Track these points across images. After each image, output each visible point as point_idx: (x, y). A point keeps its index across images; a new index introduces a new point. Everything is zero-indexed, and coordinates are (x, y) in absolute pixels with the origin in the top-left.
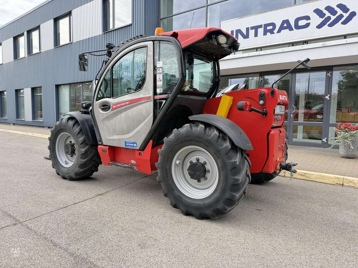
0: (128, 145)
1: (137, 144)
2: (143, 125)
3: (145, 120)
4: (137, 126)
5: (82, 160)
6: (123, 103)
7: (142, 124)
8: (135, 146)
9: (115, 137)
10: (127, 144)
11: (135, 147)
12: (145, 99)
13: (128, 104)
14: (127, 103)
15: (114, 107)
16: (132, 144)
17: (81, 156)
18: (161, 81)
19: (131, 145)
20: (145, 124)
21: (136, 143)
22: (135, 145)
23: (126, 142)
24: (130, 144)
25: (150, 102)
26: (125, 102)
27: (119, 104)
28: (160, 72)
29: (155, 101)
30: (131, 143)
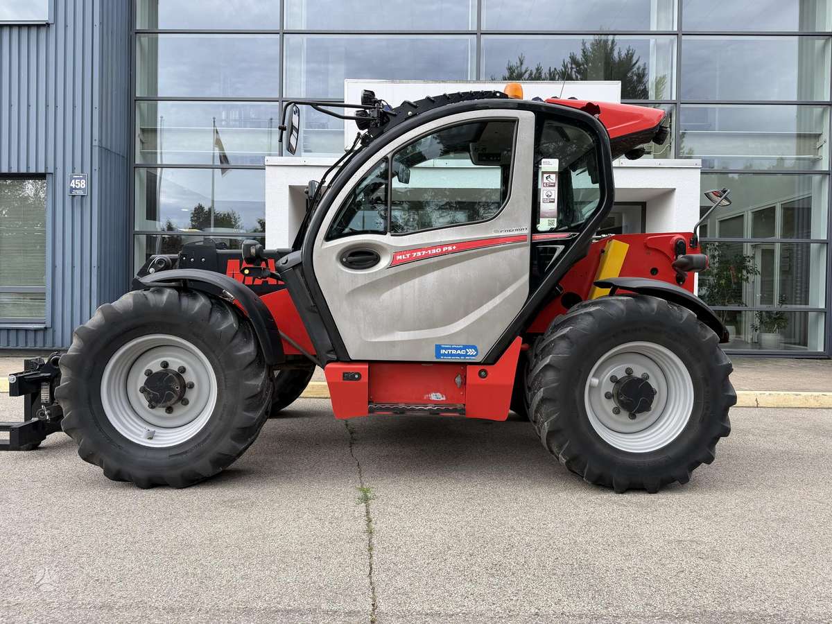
0: (444, 355)
1: (476, 350)
2: (498, 303)
3: (504, 290)
4: (480, 305)
5: (250, 415)
6: (435, 247)
7: (497, 300)
8: (469, 356)
9: (400, 336)
10: (443, 351)
11: (472, 356)
12: (509, 241)
13: (453, 252)
14: (450, 248)
15: (399, 257)
16: (461, 349)
17: (247, 402)
18: (553, 202)
19: (459, 352)
20: (506, 300)
21: (474, 347)
22: (471, 352)
23: (438, 348)
24: (454, 352)
25: (523, 249)
26: (441, 246)
27: (420, 250)
28: (552, 181)
29: (534, 246)
30: (457, 349)
